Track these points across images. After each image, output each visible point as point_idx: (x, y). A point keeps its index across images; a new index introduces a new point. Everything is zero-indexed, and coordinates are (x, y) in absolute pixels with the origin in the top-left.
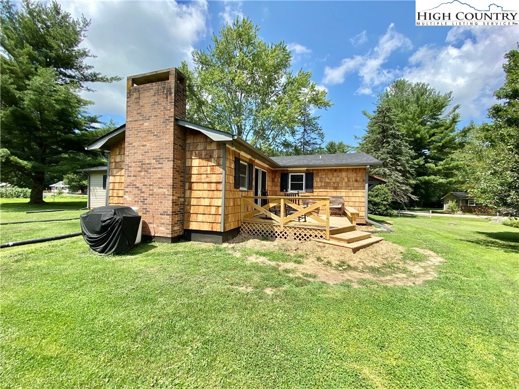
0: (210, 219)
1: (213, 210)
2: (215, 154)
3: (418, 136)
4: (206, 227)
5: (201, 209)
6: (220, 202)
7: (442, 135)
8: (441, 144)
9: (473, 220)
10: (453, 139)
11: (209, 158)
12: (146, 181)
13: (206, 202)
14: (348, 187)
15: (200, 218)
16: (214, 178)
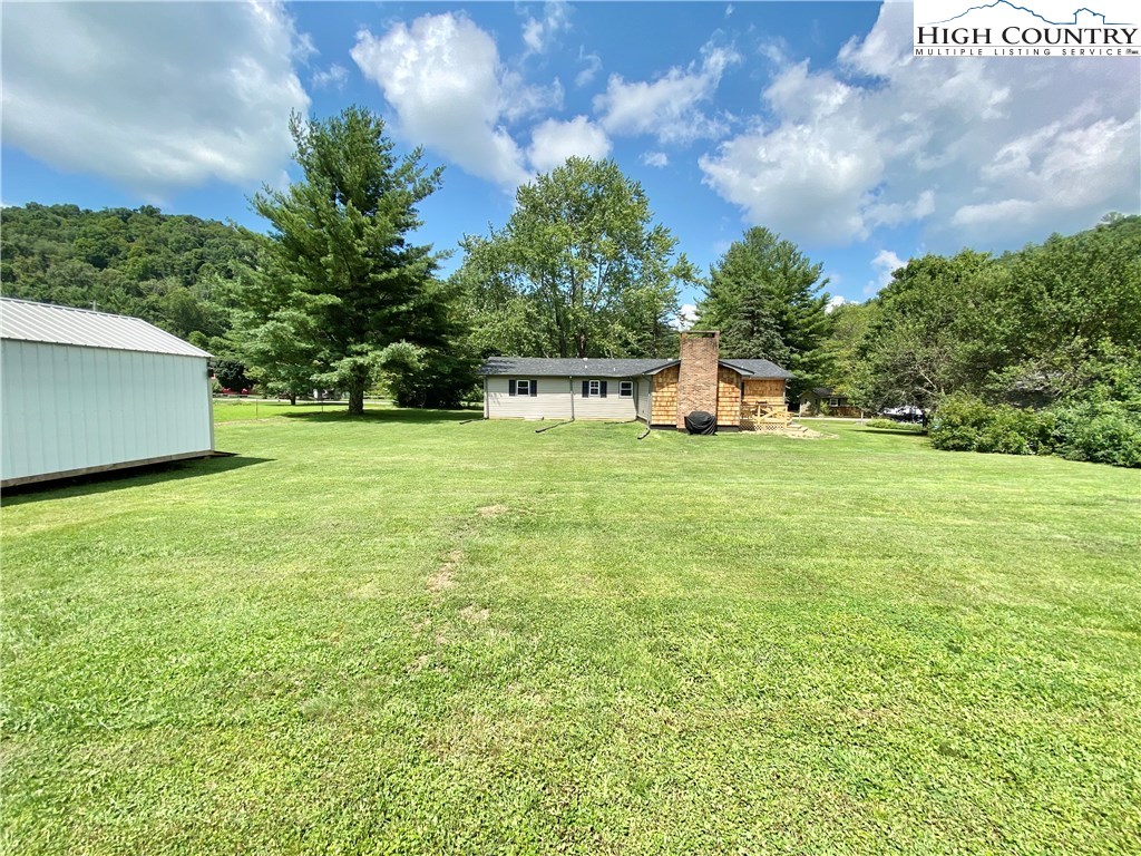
0: (732, 418)
1: (733, 413)
2: (735, 380)
3: (785, 318)
4: (729, 423)
5: (724, 413)
6: (738, 409)
7: (810, 318)
8: (808, 330)
9: (831, 421)
10: (822, 326)
11: (730, 382)
12: (698, 397)
13: (729, 408)
14: (770, 395)
15: (724, 418)
16: (734, 395)
